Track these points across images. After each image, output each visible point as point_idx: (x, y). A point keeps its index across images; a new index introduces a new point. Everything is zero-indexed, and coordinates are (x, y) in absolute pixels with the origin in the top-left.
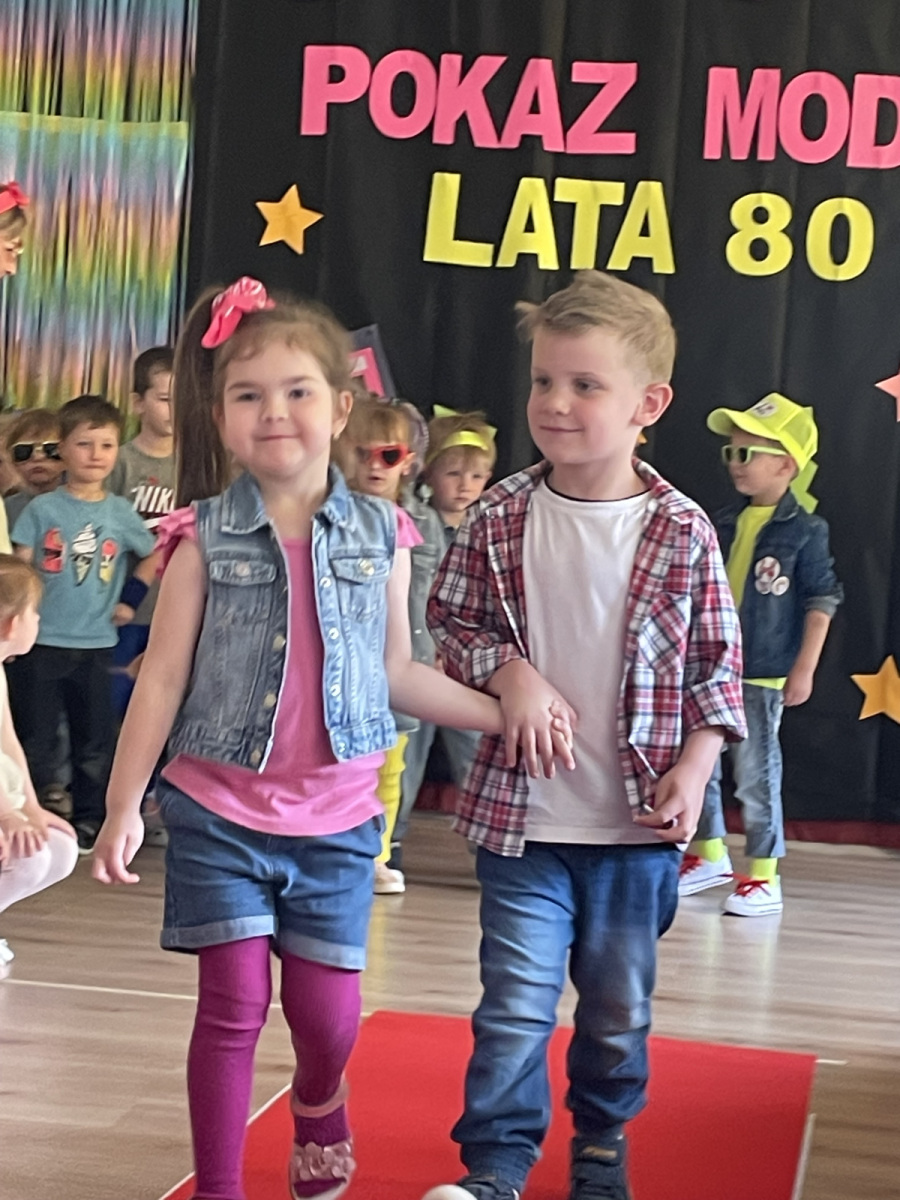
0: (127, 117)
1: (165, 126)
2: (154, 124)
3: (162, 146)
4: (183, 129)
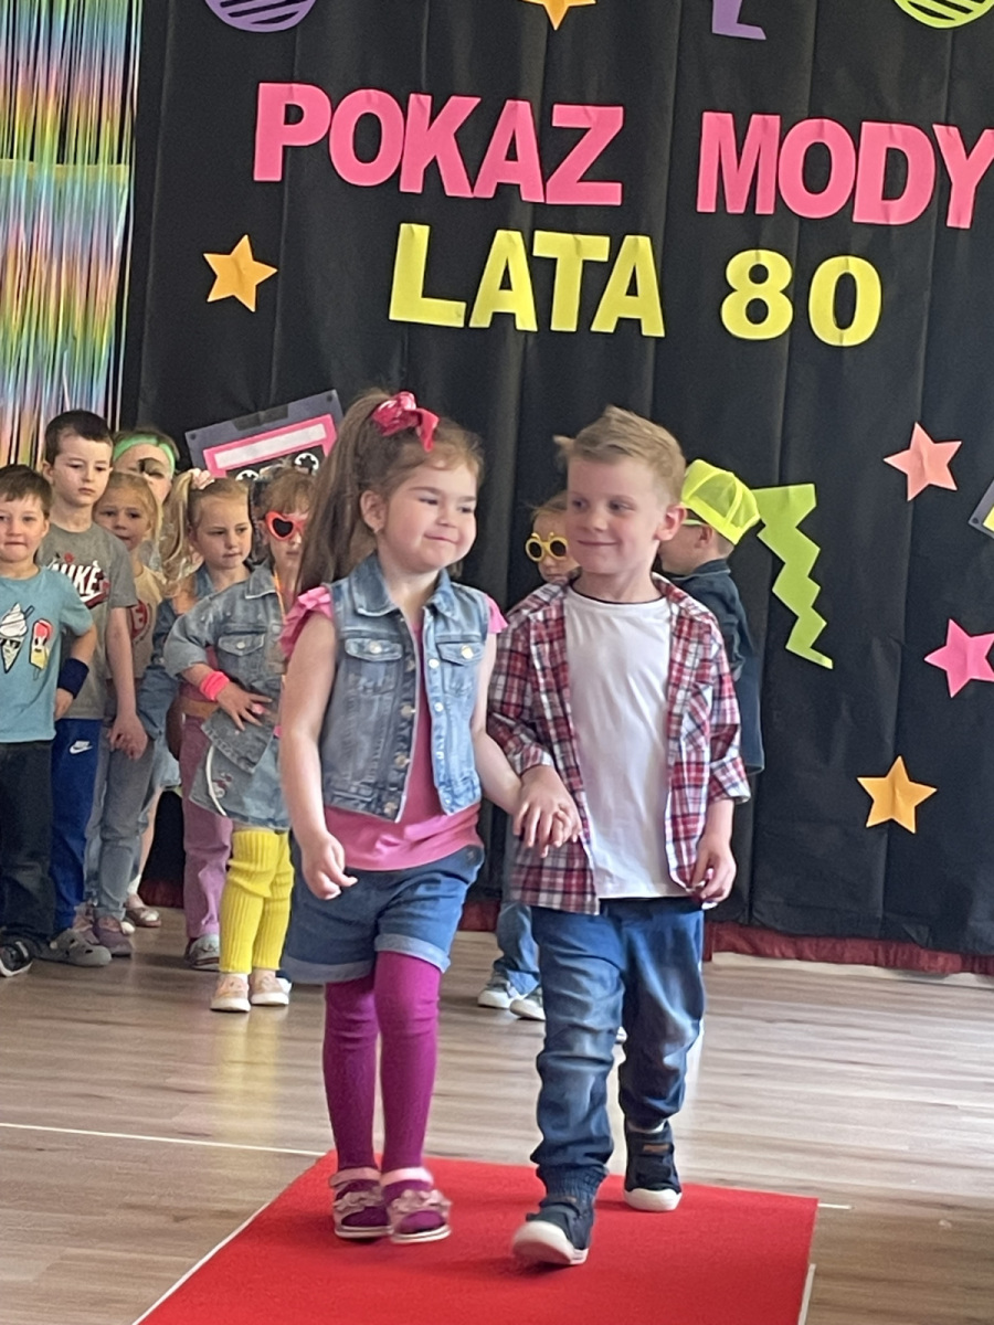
0: (61, 159)
1: (103, 166)
2: (92, 166)
3: (100, 191)
4: (124, 169)
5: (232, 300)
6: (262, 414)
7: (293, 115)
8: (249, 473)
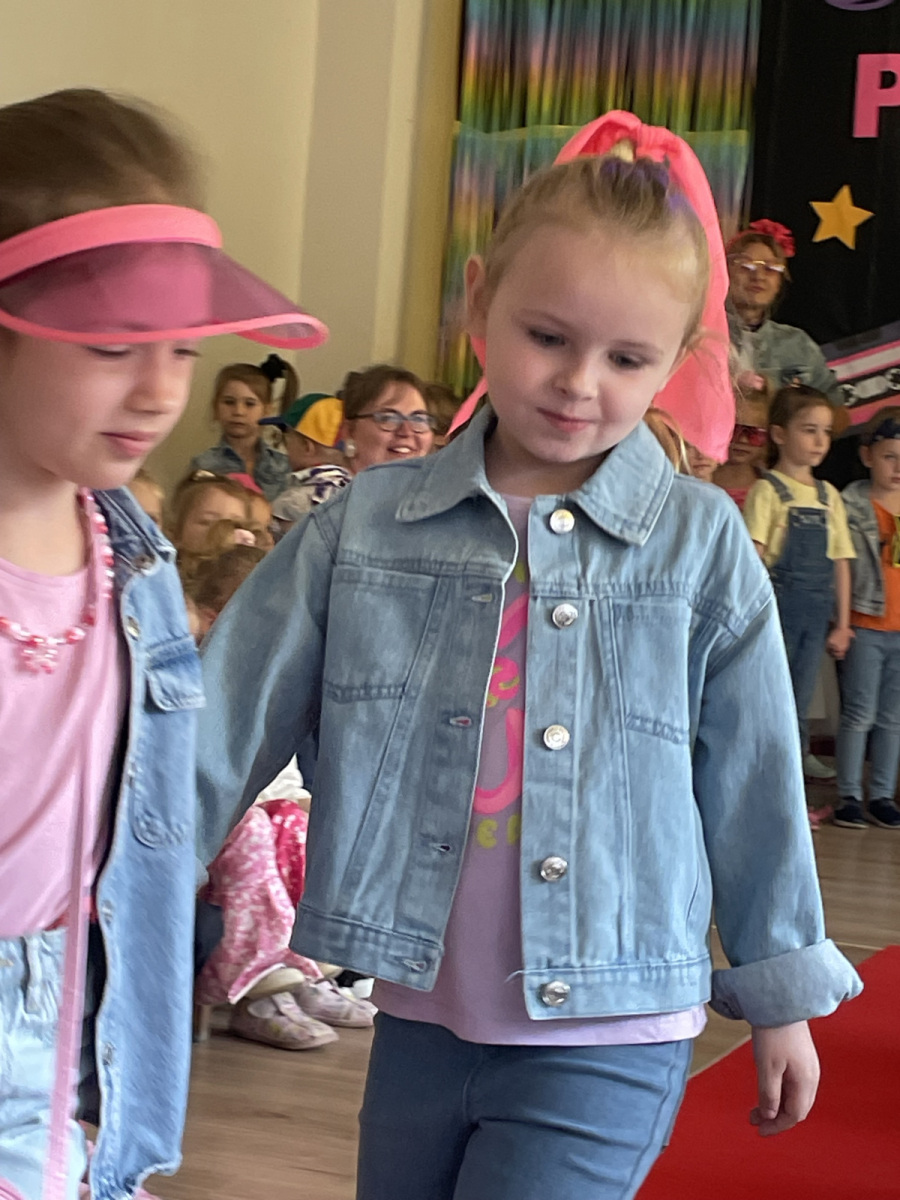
0: (692, 127)
1: (727, 136)
2: (718, 133)
3: (724, 154)
4: (743, 138)
5: (835, 241)
6: (859, 336)
7: (888, 80)
8: (847, 387)
